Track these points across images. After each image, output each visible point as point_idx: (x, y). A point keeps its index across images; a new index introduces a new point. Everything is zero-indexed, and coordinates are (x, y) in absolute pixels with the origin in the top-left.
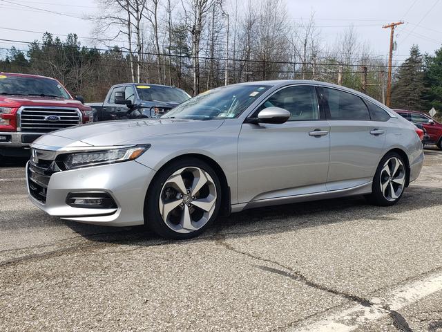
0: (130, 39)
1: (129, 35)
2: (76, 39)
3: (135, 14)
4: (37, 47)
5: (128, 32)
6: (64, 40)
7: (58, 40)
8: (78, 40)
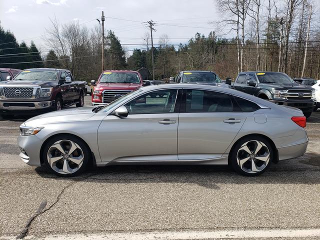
0: (238, 32)
1: (238, 30)
2: (214, 34)
3: (242, 16)
4: (192, 42)
5: (237, 28)
6: (207, 36)
7: (203, 36)
8: (215, 35)
